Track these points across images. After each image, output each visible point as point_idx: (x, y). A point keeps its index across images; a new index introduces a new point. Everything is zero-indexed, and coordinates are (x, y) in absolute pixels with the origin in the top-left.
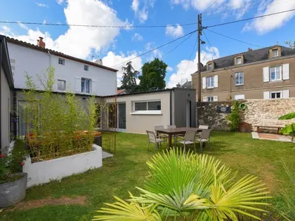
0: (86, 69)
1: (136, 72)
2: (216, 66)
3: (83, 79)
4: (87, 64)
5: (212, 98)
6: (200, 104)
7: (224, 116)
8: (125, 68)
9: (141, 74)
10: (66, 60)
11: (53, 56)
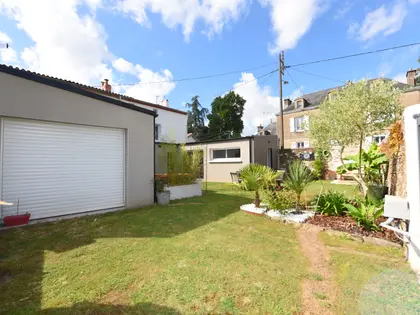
1: (204, 109)
2: (307, 104)
5: (303, 144)
6: (283, 150)
7: (307, 163)
8: (190, 105)
9: (210, 112)
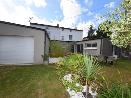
0: (71, 31)
1: (95, 29)
3: (70, 36)
4: (71, 30)
8: (89, 28)
9: (97, 30)
10: (64, 29)
11: (61, 29)
